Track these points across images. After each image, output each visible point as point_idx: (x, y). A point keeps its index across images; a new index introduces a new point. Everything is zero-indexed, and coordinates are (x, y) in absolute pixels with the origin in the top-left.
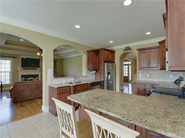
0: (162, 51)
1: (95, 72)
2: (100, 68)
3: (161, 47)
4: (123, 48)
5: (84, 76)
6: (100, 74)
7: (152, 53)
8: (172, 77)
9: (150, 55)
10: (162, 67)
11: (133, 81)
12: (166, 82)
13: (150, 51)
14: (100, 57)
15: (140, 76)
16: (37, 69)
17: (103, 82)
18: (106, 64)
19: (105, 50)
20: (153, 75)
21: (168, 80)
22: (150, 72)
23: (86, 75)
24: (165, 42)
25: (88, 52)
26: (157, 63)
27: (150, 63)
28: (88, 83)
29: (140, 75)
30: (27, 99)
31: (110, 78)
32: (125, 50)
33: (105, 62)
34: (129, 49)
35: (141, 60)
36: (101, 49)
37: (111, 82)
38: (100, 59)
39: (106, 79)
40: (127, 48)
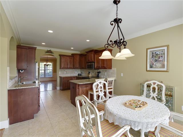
13: (68, 58)
29: (60, 72)
40: (50, 51)
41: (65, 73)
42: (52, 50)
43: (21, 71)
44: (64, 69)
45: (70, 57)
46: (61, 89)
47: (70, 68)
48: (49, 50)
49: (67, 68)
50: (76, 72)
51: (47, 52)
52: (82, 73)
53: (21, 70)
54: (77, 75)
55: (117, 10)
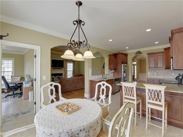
0: (166, 55)
1: (114, 71)
2: (118, 68)
3: (166, 52)
4: (135, 52)
5: (107, 74)
6: (118, 72)
7: (159, 57)
8: (174, 75)
9: (157, 58)
10: (167, 67)
11: (138, 79)
12: (170, 78)
13: (157, 55)
14: (117, 59)
15: (149, 74)
16: (62, 69)
17: (121, 78)
18: (123, 65)
19: (122, 54)
20: (159, 73)
21: (170, 77)
22: (157, 71)
23: (108, 73)
24: (170, 49)
25: (109, 55)
26: (163, 64)
27: (157, 64)
28: (113, 79)
30: (67, 91)
31: (125, 76)
32: (136, 54)
33: (122, 63)
34: (139, 53)
35: (150, 62)
36: (119, 53)
37: (126, 79)
38: (118, 61)
39: (123, 77)
55: (79, 10)
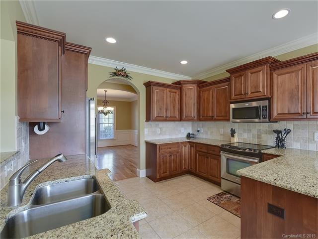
9: (169, 96)
22: (161, 125)
29: (146, 131)
40: (122, 70)
41: (158, 131)
42: (130, 68)
43: (36, 127)
44: (157, 123)
45: (173, 90)
46: (150, 174)
47: (172, 119)
48: (120, 68)
49: (166, 120)
50: (183, 130)
51: (115, 74)
52: (198, 131)
53: (38, 124)
54: (185, 136)
